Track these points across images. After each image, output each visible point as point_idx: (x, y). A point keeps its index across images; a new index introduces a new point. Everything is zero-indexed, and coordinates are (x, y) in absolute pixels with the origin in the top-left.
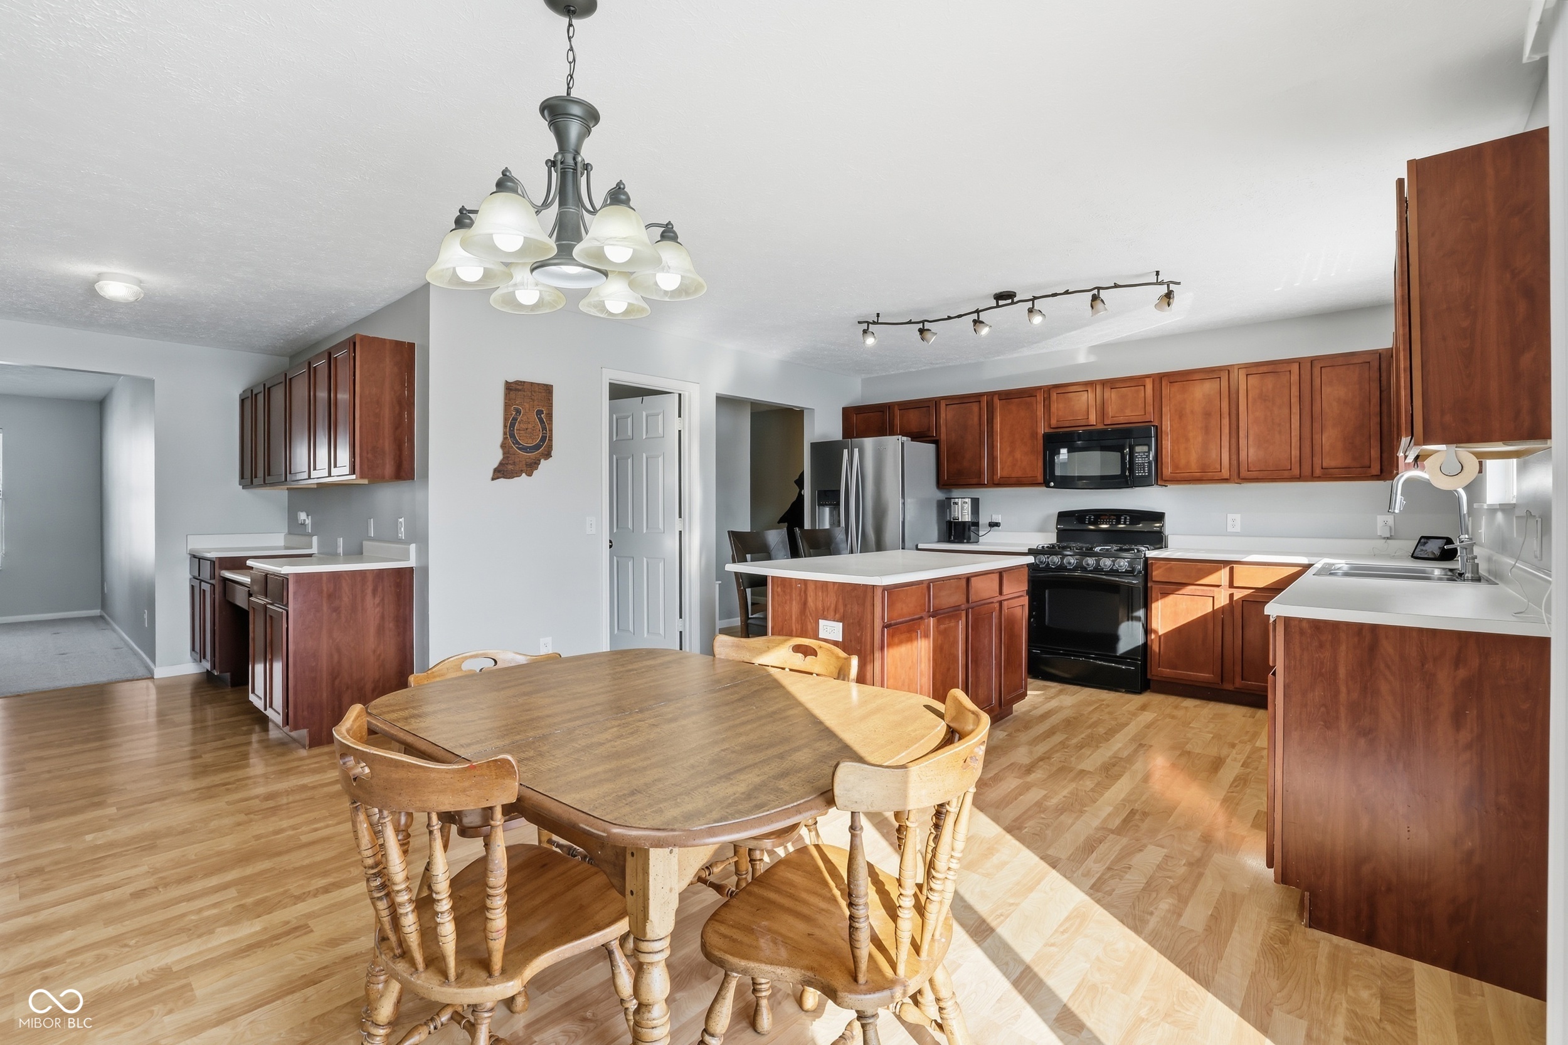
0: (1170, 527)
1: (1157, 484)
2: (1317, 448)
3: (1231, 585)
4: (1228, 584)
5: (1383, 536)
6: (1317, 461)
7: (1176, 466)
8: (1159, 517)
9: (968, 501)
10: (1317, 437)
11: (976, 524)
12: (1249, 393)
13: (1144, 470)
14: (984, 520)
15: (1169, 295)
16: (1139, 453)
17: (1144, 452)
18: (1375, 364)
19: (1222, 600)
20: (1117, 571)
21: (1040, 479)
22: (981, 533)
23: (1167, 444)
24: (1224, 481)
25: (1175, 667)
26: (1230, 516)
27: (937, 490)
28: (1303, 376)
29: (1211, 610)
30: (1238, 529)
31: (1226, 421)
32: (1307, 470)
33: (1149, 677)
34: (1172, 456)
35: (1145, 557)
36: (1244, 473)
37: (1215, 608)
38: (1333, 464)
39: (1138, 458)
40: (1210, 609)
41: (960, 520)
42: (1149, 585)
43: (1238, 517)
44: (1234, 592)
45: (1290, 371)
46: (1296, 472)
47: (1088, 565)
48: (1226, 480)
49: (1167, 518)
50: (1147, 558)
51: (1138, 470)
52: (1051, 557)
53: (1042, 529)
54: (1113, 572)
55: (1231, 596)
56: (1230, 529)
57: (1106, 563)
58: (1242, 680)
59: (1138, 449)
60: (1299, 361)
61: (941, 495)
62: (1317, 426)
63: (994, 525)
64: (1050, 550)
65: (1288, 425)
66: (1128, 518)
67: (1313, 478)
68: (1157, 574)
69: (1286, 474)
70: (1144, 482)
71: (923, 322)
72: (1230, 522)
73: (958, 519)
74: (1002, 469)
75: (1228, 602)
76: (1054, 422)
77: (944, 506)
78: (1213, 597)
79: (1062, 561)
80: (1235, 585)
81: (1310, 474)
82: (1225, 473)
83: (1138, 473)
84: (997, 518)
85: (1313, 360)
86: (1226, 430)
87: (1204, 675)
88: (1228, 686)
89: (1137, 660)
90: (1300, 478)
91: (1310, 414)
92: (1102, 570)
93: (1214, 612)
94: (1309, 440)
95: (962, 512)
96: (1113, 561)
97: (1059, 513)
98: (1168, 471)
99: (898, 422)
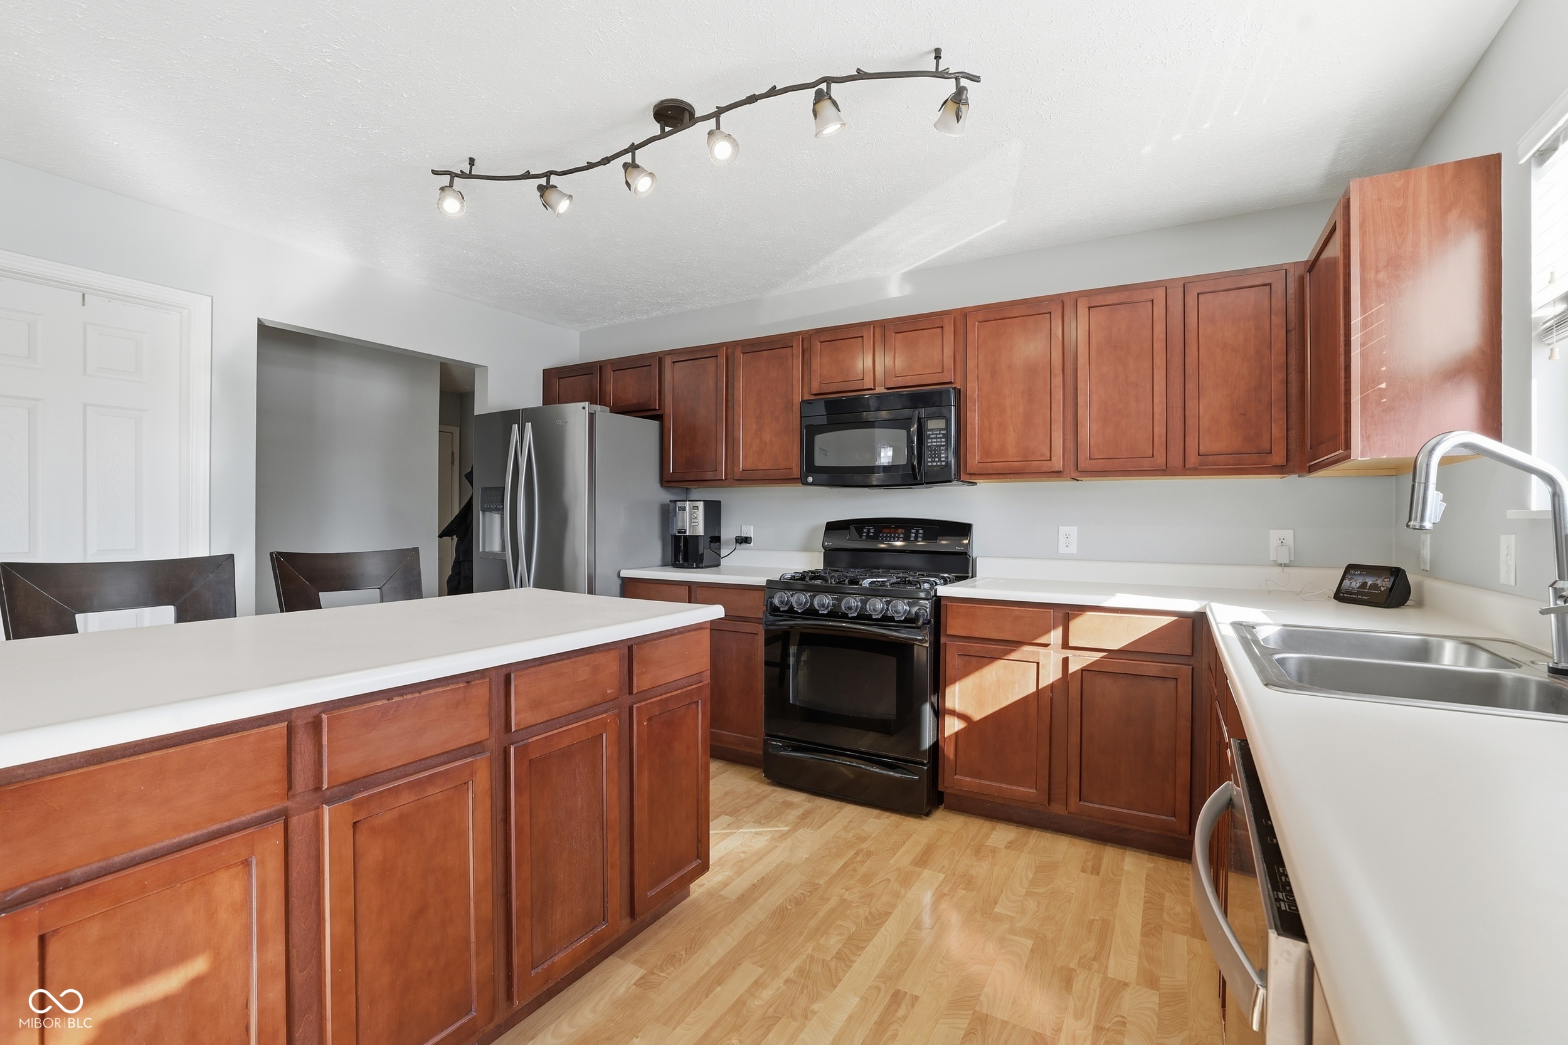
0: (979, 545)
1: (959, 480)
2: (1192, 422)
3: (1065, 645)
4: (1060, 642)
5: (1279, 562)
6: (1191, 442)
7: (986, 452)
8: (963, 530)
9: (701, 505)
10: (1191, 404)
11: (716, 539)
12: (1093, 335)
13: (940, 458)
14: (728, 532)
15: (958, 99)
16: (932, 430)
17: (941, 429)
18: (1278, 287)
19: (1051, 674)
20: (892, 619)
21: (796, 472)
22: (724, 552)
23: (974, 417)
24: (1055, 475)
25: (978, 775)
26: (1063, 530)
27: (660, 488)
28: (1170, 309)
29: (1035, 689)
30: (1073, 549)
31: (1058, 381)
32: (1176, 459)
33: (940, 789)
34: (981, 436)
35: (935, 595)
36: (1083, 463)
37: (1040, 688)
38: (1217, 447)
39: (933, 438)
40: (1032, 689)
41: (687, 534)
42: (943, 640)
43: (1073, 531)
44: (1070, 656)
45: (1152, 301)
46: (1160, 460)
47: (850, 608)
48: (1057, 474)
49: (975, 531)
50: (940, 597)
51: (931, 457)
52: (797, 594)
53: (806, 548)
54: (886, 620)
55: (1065, 661)
56: (1063, 549)
57: (877, 605)
58: (1080, 801)
59: (932, 424)
60: (1164, 285)
61: (665, 496)
62: (1191, 386)
63: (744, 540)
64: (802, 581)
65: (1149, 386)
66: (921, 531)
67: (1185, 469)
68: (954, 625)
69: (1146, 464)
70: (941, 477)
71: (548, 175)
72: (1062, 539)
73: (685, 532)
74: (745, 457)
75: (1060, 675)
76: (815, 387)
77: (667, 514)
78: (1038, 663)
79: (812, 600)
80: (1071, 644)
81: (1181, 464)
82: (1057, 463)
83: (931, 462)
84: (748, 531)
85: (1185, 284)
86: (1058, 394)
87: (1026, 791)
88: (1058, 809)
89: (923, 764)
90: (1165, 471)
91: (1182, 367)
92: (869, 617)
93: (1039, 692)
94: (1180, 410)
95: (693, 521)
96: (888, 603)
97: (828, 524)
98: (974, 459)
99: (610, 388)
